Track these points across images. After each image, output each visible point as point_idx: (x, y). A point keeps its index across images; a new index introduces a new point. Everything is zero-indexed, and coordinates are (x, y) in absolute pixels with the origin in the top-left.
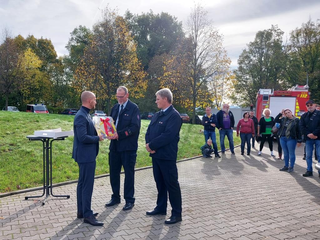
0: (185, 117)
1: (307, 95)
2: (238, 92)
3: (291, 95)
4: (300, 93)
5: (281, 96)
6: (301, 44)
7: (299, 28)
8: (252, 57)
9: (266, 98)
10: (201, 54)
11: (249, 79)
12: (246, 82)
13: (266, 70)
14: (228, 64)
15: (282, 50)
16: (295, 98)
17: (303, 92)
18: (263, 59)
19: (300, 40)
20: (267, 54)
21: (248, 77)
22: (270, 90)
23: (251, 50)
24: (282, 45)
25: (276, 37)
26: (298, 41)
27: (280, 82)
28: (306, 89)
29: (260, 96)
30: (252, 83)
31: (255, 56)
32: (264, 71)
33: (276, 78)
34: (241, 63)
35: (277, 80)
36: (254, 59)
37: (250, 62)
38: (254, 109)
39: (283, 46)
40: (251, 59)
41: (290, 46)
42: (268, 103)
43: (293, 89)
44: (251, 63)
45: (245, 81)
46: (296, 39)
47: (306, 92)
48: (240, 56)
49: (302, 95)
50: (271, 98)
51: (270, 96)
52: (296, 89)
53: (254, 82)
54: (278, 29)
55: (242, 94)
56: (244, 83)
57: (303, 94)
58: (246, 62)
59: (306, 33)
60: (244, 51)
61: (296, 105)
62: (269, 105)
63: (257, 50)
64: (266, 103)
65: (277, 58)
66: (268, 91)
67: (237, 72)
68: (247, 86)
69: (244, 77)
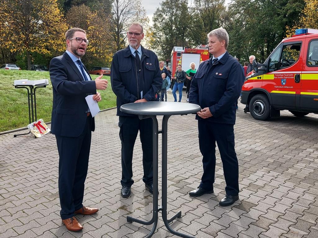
0: (107, 71)
3: (196, 52)
4: (203, 51)
5: (190, 53)
6: (202, 7)
8: (164, 16)
9: (179, 54)
10: (122, 11)
11: (163, 36)
13: (176, 28)
15: (188, 11)
16: (200, 55)
17: (205, 50)
18: (173, 19)
19: (201, 4)
20: (176, 14)
21: (161, 34)
22: (182, 48)
23: (163, 9)
24: (188, 6)
26: (200, 5)
27: (187, 40)
29: (175, 53)
30: (165, 39)
31: (166, 15)
32: (175, 29)
33: (183, 36)
34: (155, 20)
35: (185, 38)
36: (166, 17)
37: (162, 20)
38: (169, 63)
39: (189, 7)
40: (164, 18)
41: (194, 9)
42: (181, 58)
43: (198, 48)
44: (164, 21)
45: (159, 38)
46: (198, 3)
47: (207, 50)
48: (154, 14)
49: (204, 52)
50: (183, 54)
51: (182, 53)
52: (200, 47)
53: (167, 38)
56: (158, 40)
57: (205, 52)
58: (160, 20)
60: (157, 9)
61: (200, 60)
62: (181, 60)
63: (168, 9)
64: (179, 58)
65: (184, 18)
66: (181, 48)
67: (152, 29)
68: (161, 42)
69: (158, 34)
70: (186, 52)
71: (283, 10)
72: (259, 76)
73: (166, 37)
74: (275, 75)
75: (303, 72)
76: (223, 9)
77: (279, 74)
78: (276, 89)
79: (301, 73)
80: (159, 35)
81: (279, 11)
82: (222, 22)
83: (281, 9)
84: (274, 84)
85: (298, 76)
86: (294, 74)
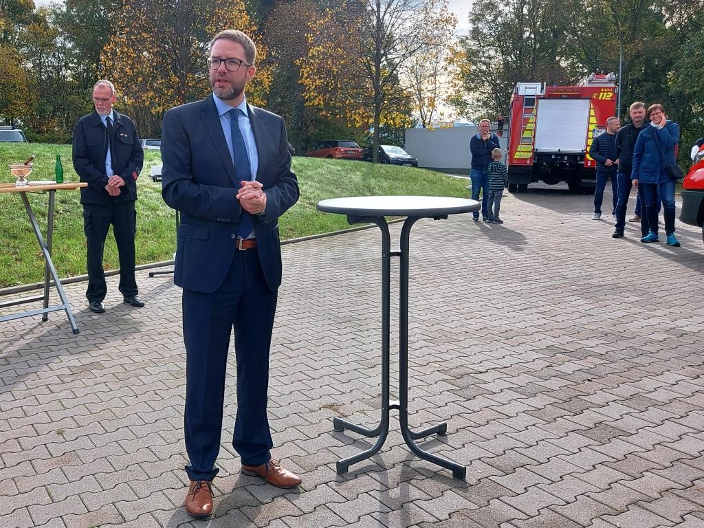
0: (352, 149)
1: (611, 94)
2: (469, 89)
3: (580, 94)
4: (598, 90)
5: (560, 97)
8: (501, 7)
9: (531, 101)
10: (389, 5)
11: (496, 58)
12: (488, 65)
13: (532, 36)
14: (450, 27)
16: (588, 102)
17: (604, 88)
18: (525, 11)
21: (492, 53)
22: (539, 85)
27: (563, 64)
28: (610, 81)
29: (519, 98)
30: (501, 66)
31: (507, 5)
32: (529, 38)
33: (553, 54)
34: (476, 18)
35: (557, 59)
36: (507, 8)
37: (496, 17)
38: (505, 127)
40: (500, 11)
42: (534, 112)
43: (584, 82)
44: (499, 19)
45: (485, 63)
47: (610, 88)
48: (474, 4)
49: (601, 94)
50: (540, 101)
51: (539, 97)
52: (590, 81)
55: (478, 93)
56: (484, 68)
57: (604, 92)
58: (490, 18)
61: (590, 116)
62: (536, 116)
64: (530, 111)
66: (535, 86)
67: (467, 41)
68: (490, 74)
69: (484, 53)
70: (549, 96)
73: (504, 60)
80: (486, 55)
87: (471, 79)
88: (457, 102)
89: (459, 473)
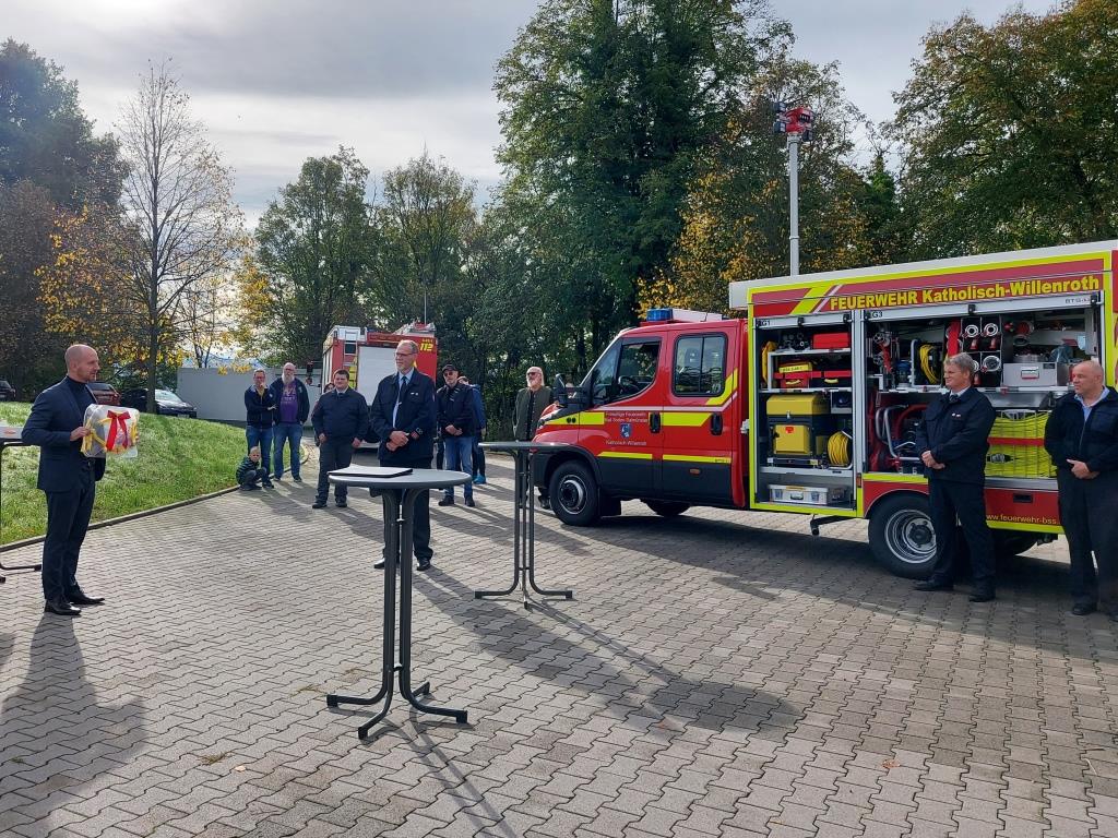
1: (432, 346)
2: (257, 323)
5: (381, 345)
6: (407, 208)
7: (405, 168)
8: (293, 226)
9: (351, 348)
10: (169, 213)
11: (288, 288)
12: (279, 294)
15: (366, 216)
18: (320, 236)
19: (406, 197)
20: (329, 223)
21: (283, 281)
22: (358, 330)
23: (289, 206)
24: (364, 202)
25: (351, 179)
26: (403, 202)
27: (361, 300)
28: (431, 332)
30: (295, 298)
31: (300, 225)
33: (351, 288)
34: (264, 237)
35: (355, 293)
36: (300, 229)
37: (287, 239)
39: (367, 205)
41: (385, 211)
42: (355, 360)
44: (291, 241)
45: (274, 292)
46: (396, 194)
47: (430, 339)
48: (261, 219)
50: (362, 349)
51: (360, 344)
53: (300, 295)
54: (354, 160)
56: (275, 298)
58: (280, 240)
59: (418, 184)
60: (272, 207)
62: (357, 364)
63: (306, 208)
64: (351, 359)
65: (354, 236)
69: (274, 279)
70: (371, 344)
71: (631, 233)
72: (572, 417)
73: (297, 290)
74: (608, 415)
75: (666, 408)
76: (471, 216)
77: (615, 412)
78: (608, 448)
79: (663, 411)
80: (277, 281)
81: (620, 238)
82: (466, 254)
83: (624, 231)
84: (605, 435)
85: (656, 417)
86: (647, 412)
87: (261, 310)
88: (244, 337)
89: (461, 717)
